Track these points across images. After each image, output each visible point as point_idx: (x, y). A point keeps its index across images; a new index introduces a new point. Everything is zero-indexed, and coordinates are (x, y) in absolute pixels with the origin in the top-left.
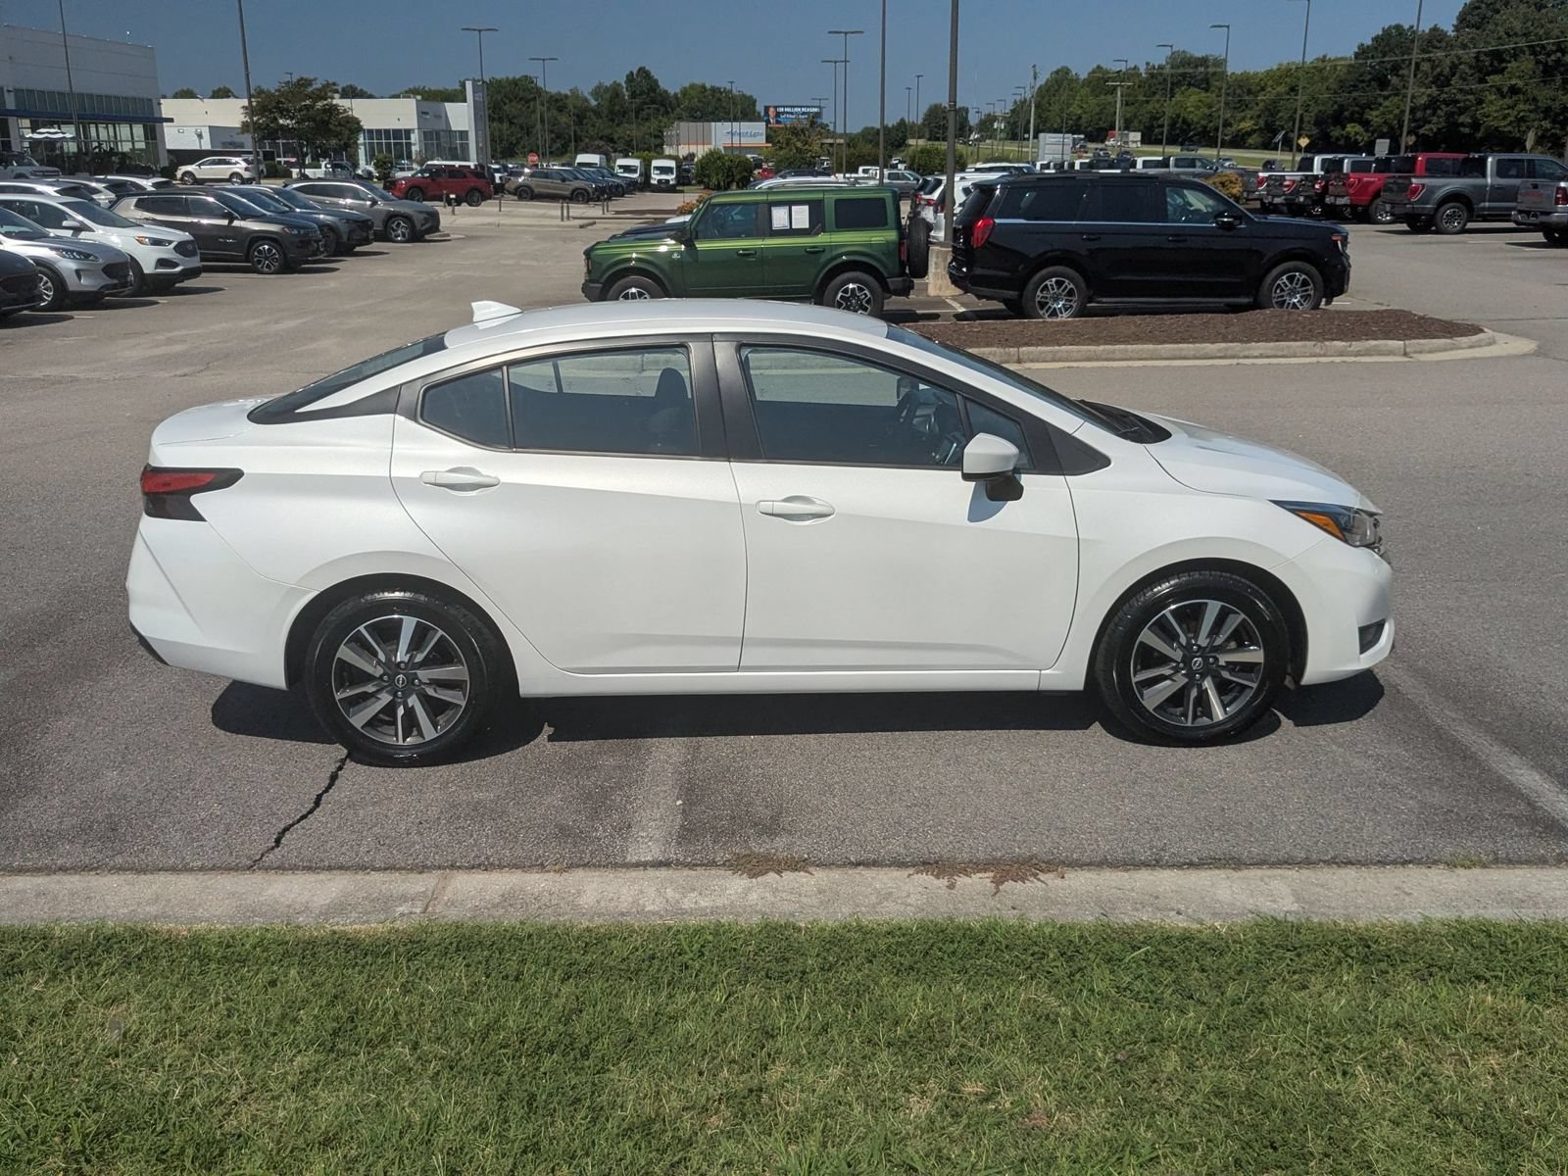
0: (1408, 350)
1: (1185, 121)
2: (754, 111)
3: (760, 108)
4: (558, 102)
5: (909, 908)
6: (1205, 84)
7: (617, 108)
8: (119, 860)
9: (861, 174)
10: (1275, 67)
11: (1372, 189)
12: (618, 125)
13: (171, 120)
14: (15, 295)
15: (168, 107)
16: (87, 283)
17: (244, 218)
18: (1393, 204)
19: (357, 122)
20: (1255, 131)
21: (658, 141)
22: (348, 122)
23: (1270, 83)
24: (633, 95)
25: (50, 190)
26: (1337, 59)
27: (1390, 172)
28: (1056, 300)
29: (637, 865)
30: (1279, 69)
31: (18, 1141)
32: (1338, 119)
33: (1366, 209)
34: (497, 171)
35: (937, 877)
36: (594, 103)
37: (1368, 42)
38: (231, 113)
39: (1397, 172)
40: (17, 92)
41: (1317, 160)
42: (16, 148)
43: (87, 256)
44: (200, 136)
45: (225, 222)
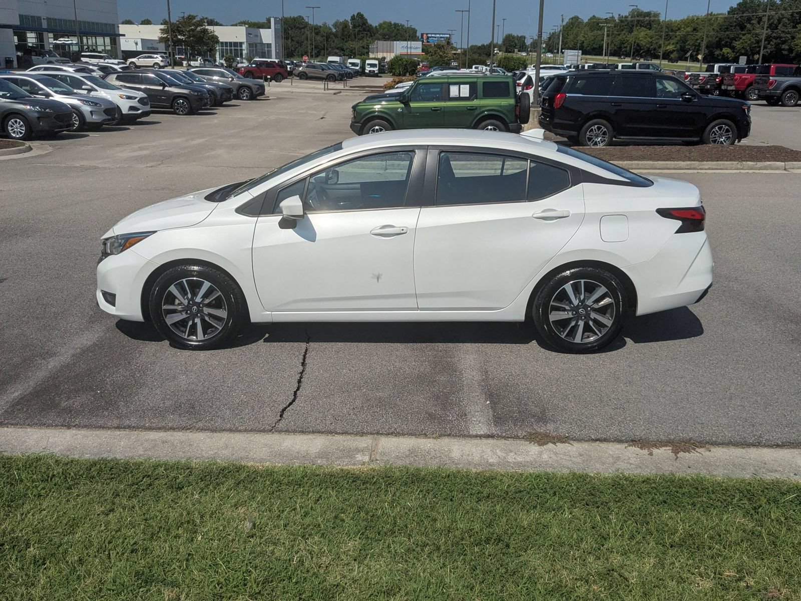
0: (787, 167)
1: (638, 45)
2: (416, 36)
3: (419, 34)
4: (317, 30)
5: (632, 466)
6: (649, 26)
7: (346, 33)
8: (200, 424)
9: (473, 69)
10: (686, 18)
11: (747, 82)
12: (346, 42)
13: (124, 35)
14: (61, 123)
15: (123, 29)
16: (96, 118)
17: (170, 86)
18: (759, 90)
19: (217, 37)
20: (674, 51)
21: (366, 50)
22: (213, 38)
23: (683, 26)
24: (354, 26)
25: (71, 70)
26: (718, 14)
27: (755, 73)
28: (597, 136)
29: (476, 436)
30: (687, 19)
31: (221, 585)
32: (719, 45)
33: (743, 92)
34: (289, 64)
35: (641, 448)
36: (334, 30)
37: (735, 6)
38: (154, 32)
39: (760, 73)
40: (49, 19)
41: (716, 66)
42: (47, 48)
43: (96, 104)
44: (136, 44)
45: (161, 88)
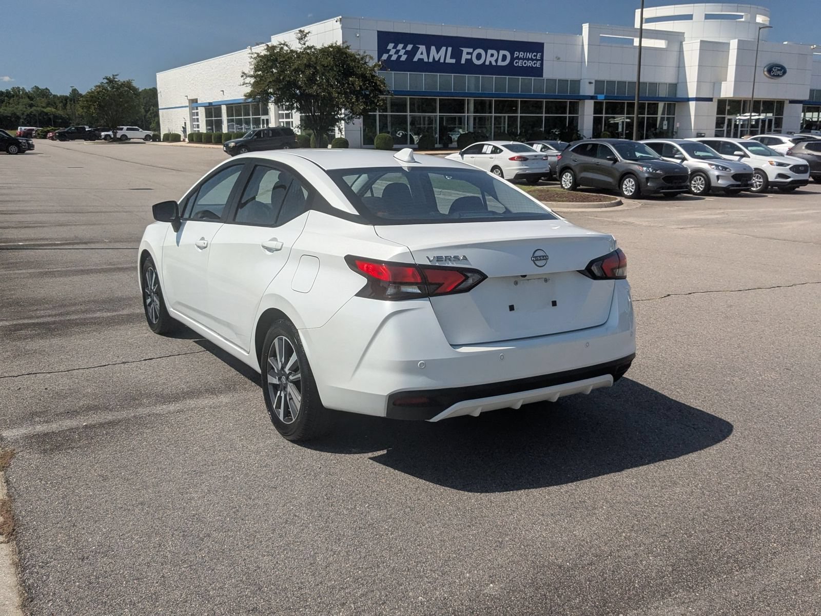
16: (722, 183)
43: (726, 169)
